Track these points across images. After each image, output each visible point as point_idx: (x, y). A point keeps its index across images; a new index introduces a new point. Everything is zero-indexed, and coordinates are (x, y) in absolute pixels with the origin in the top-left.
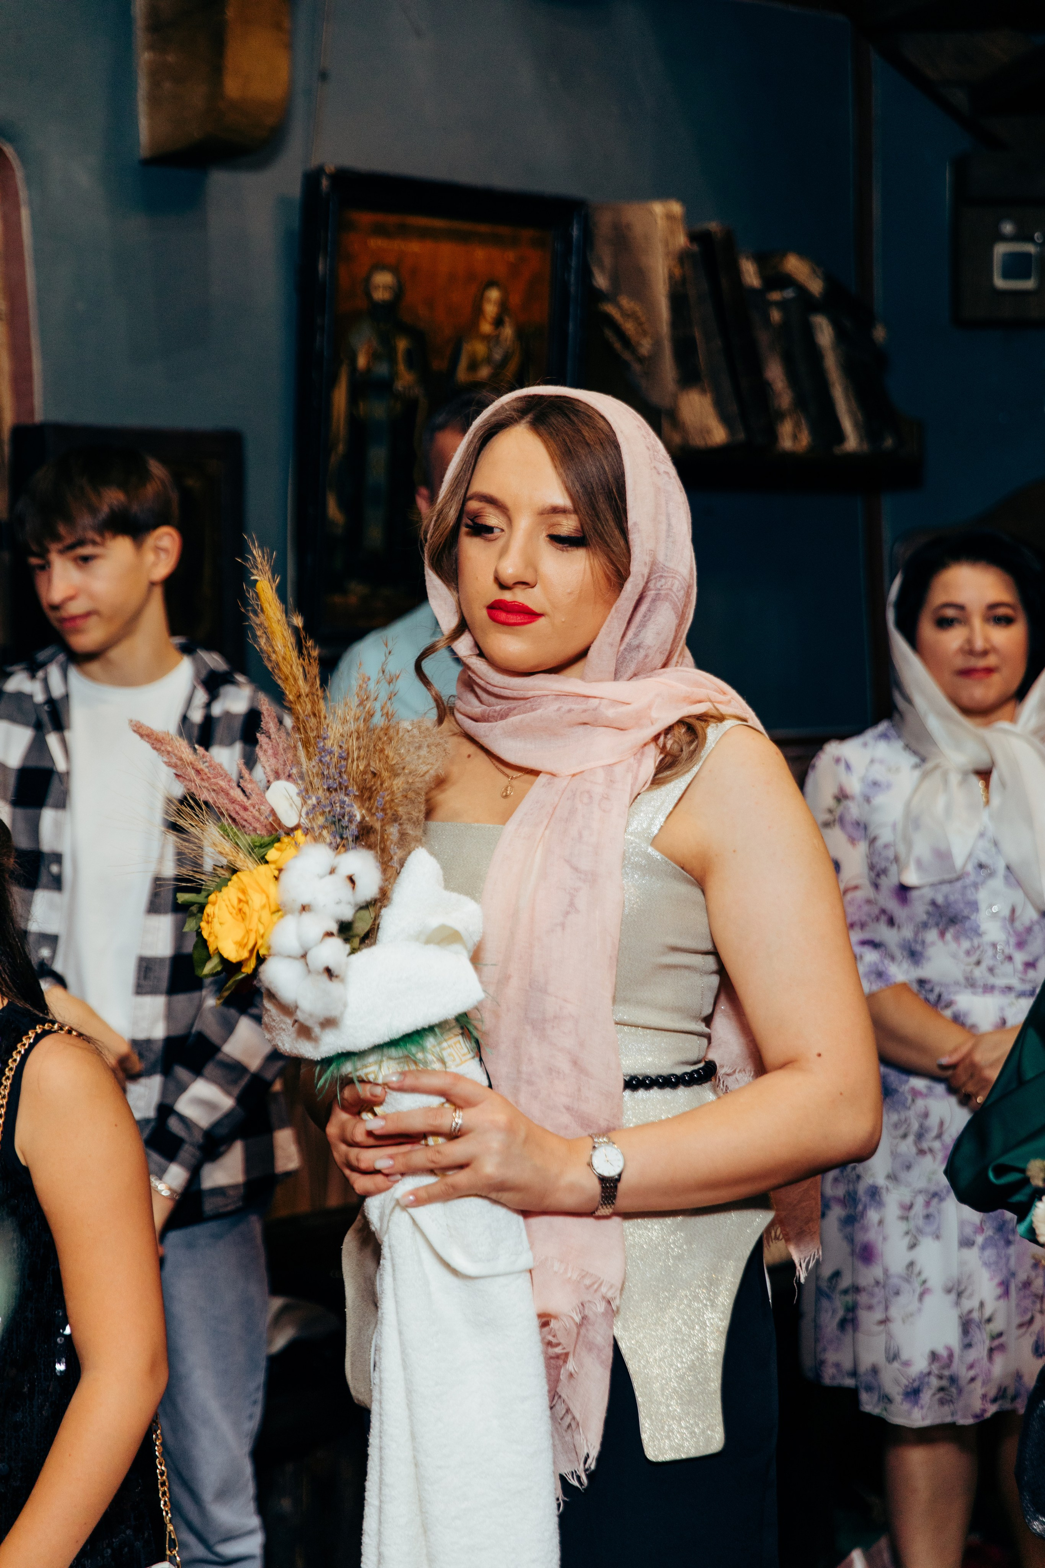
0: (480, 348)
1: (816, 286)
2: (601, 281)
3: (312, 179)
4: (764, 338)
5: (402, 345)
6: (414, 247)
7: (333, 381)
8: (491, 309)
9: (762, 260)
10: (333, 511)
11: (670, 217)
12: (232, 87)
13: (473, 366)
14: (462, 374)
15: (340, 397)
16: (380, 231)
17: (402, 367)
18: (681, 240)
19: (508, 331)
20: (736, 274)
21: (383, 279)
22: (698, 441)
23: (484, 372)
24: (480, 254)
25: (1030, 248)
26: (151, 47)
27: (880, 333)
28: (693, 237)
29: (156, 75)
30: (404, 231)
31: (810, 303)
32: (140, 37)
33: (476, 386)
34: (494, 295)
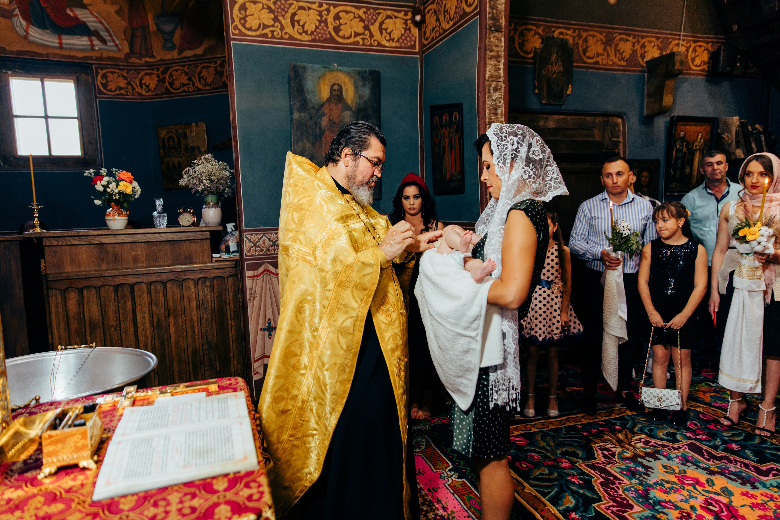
0: (697, 144)
1: (761, 130)
2: (719, 131)
3: (672, 118)
4: (752, 139)
5: (685, 144)
6: (688, 127)
7: (673, 150)
8: (700, 137)
9: (751, 125)
10: (672, 172)
11: (736, 119)
12: (664, 104)
13: (696, 147)
14: (694, 148)
15: (674, 153)
16: (682, 125)
18: (738, 123)
19: (702, 140)
20: (748, 128)
21: (682, 133)
22: (738, 157)
23: (698, 148)
24: (699, 128)
26: (647, 98)
27: (773, 137)
28: (740, 123)
29: (648, 103)
30: (686, 125)
31: (760, 133)
32: (645, 97)
33: (696, 150)
34: (700, 134)
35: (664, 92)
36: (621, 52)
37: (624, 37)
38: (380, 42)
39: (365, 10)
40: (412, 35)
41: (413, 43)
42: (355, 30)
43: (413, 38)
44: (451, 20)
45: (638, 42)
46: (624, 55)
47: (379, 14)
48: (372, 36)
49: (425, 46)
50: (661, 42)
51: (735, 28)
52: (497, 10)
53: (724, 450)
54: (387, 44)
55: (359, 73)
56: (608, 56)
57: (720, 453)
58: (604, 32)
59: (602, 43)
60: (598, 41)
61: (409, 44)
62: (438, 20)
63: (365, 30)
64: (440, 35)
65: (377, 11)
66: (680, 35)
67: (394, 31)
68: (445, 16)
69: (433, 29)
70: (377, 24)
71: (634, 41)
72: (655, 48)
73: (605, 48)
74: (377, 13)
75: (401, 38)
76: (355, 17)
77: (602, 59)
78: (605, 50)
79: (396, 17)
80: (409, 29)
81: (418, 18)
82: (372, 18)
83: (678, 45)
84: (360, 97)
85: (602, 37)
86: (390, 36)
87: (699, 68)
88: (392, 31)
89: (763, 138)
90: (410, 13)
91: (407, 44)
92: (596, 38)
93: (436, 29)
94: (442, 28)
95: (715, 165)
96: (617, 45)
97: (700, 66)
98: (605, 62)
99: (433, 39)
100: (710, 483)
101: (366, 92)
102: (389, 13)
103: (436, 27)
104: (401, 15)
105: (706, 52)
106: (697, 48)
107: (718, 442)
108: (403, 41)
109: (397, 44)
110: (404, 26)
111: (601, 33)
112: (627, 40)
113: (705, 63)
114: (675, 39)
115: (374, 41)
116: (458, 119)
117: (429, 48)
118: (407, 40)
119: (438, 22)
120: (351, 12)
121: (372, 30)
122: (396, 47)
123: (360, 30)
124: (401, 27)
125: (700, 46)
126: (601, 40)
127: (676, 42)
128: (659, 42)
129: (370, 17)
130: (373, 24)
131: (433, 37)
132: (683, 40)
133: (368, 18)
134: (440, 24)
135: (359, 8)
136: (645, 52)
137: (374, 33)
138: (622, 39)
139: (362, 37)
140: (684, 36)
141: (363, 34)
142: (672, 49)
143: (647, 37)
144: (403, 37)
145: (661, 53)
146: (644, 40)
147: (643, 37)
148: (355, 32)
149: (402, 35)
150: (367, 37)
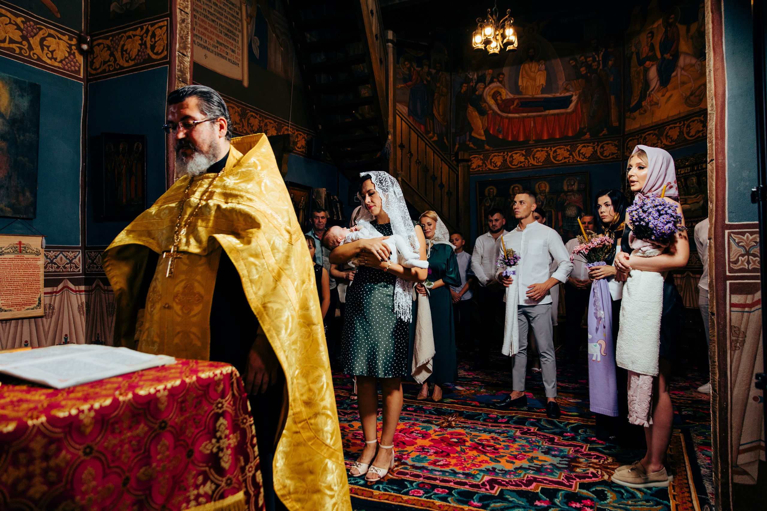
0: (301, 204)
1: (337, 200)
2: (314, 197)
4: (333, 205)
6: (295, 191)
9: (333, 196)
11: (325, 190)
16: (292, 189)
19: (304, 202)
20: (330, 197)
24: (302, 193)
27: (344, 206)
28: (326, 193)
31: (337, 202)
33: (300, 209)
34: (303, 198)
36: (252, 125)
37: (254, 114)
38: (41, 57)
39: (23, 19)
40: (77, 60)
41: (77, 68)
42: (10, 36)
43: (77, 64)
44: (132, 60)
45: (263, 121)
46: (254, 128)
47: (41, 29)
48: (30, 48)
49: (91, 75)
50: (277, 125)
51: (320, 127)
52: (184, 65)
53: (350, 409)
54: (49, 61)
55: (16, 82)
56: (243, 126)
57: (349, 411)
58: (240, 107)
59: (239, 115)
60: (236, 112)
61: (73, 68)
62: (112, 55)
63: (23, 40)
64: (115, 69)
65: (38, 26)
66: (289, 123)
67: (57, 51)
68: (122, 55)
69: (105, 63)
70: (38, 38)
71: (260, 119)
72: (274, 128)
73: (241, 119)
74: (38, 28)
75: (64, 60)
76: (10, 23)
77: (239, 128)
78: (241, 120)
79: (59, 39)
80: (74, 54)
81: (85, 47)
82: (32, 31)
83: (287, 130)
84: (17, 106)
85: (239, 110)
86: (52, 54)
87: (300, 150)
88: (55, 50)
89: (338, 206)
90: (74, 39)
91: (70, 68)
92: (234, 110)
93: (109, 63)
94: (118, 64)
95: (320, 219)
96: (249, 119)
97: (300, 148)
98: (241, 130)
99: (104, 71)
100: (352, 426)
101: (25, 103)
102: (52, 32)
103: (109, 61)
104: (66, 38)
105: (303, 139)
106: (299, 135)
107: (345, 406)
108: (67, 63)
109: (60, 65)
110: (69, 50)
111: (238, 107)
112: (256, 118)
113: (303, 147)
114: (285, 125)
115: (34, 54)
116: (140, 149)
117: (100, 78)
118: (71, 64)
119: (112, 58)
120: (7, 16)
121: (31, 42)
122: (59, 68)
123: (17, 38)
124: (64, 49)
125: (300, 135)
126: (238, 112)
127: (286, 127)
128: (275, 125)
129: (29, 28)
130: (33, 37)
131: (105, 70)
132: (291, 128)
133: (27, 29)
134: (115, 60)
135: (17, 16)
136: (267, 130)
137: (33, 46)
138: (252, 116)
139: (19, 45)
140: (291, 124)
141: (21, 43)
142: (284, 132)
143: (268, 118)
144: (67, 60)
145: (277, 133)
146: (266, 121)
147: (267, 118)
148: (10, 38)
149: (66, 58)
150: (26, 47)
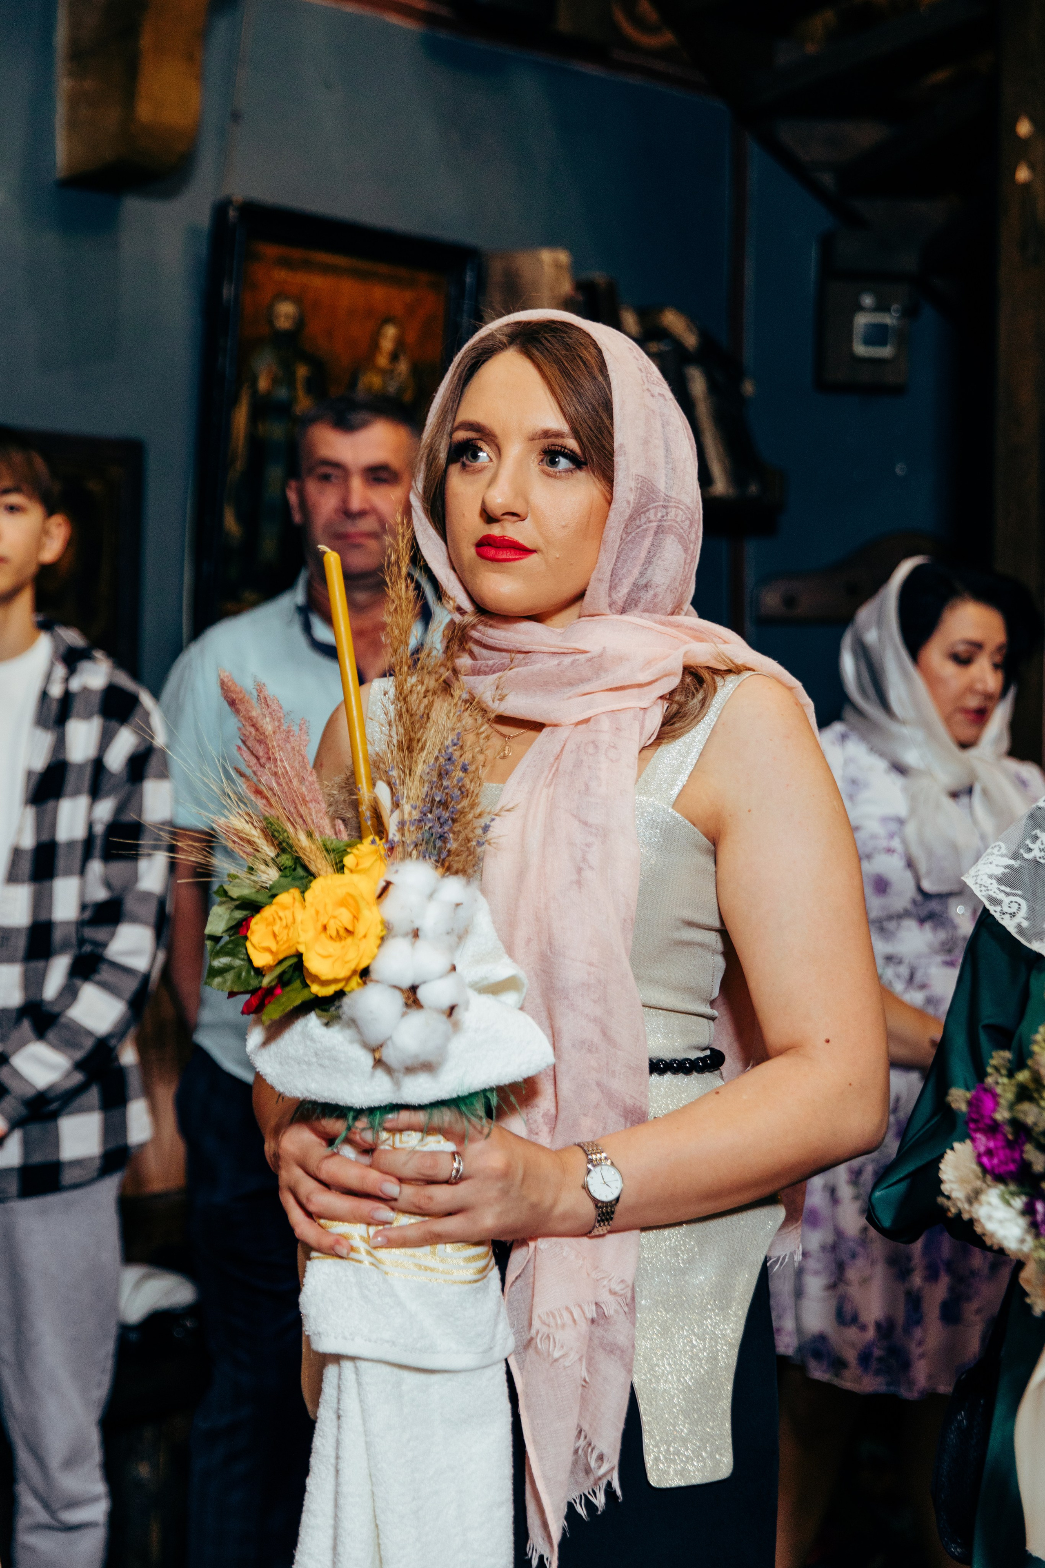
0: (375, 380)
1: (690, 340)
3: (220, 209)
5: (302, 371)
6: (318, 282)
7: (234, 401)
8: (386, 345)
9: (642, 313)
10: (230, 523)
11: (557, 265)
12: (144, 111)
15: (241, 417)
16: (286, 263)
17: (301, 393)
18: (567, 287)
19: (403, 367)
24: (379, 292)
25: (888, 319)
26: (71, 74)
27: (749, 388)
28: (579, 285)
29: (75, 101)
30: (307, 266)
32: (61, 64)
34: (390, 332)
35: (146, 41)
95: (356, 483)
